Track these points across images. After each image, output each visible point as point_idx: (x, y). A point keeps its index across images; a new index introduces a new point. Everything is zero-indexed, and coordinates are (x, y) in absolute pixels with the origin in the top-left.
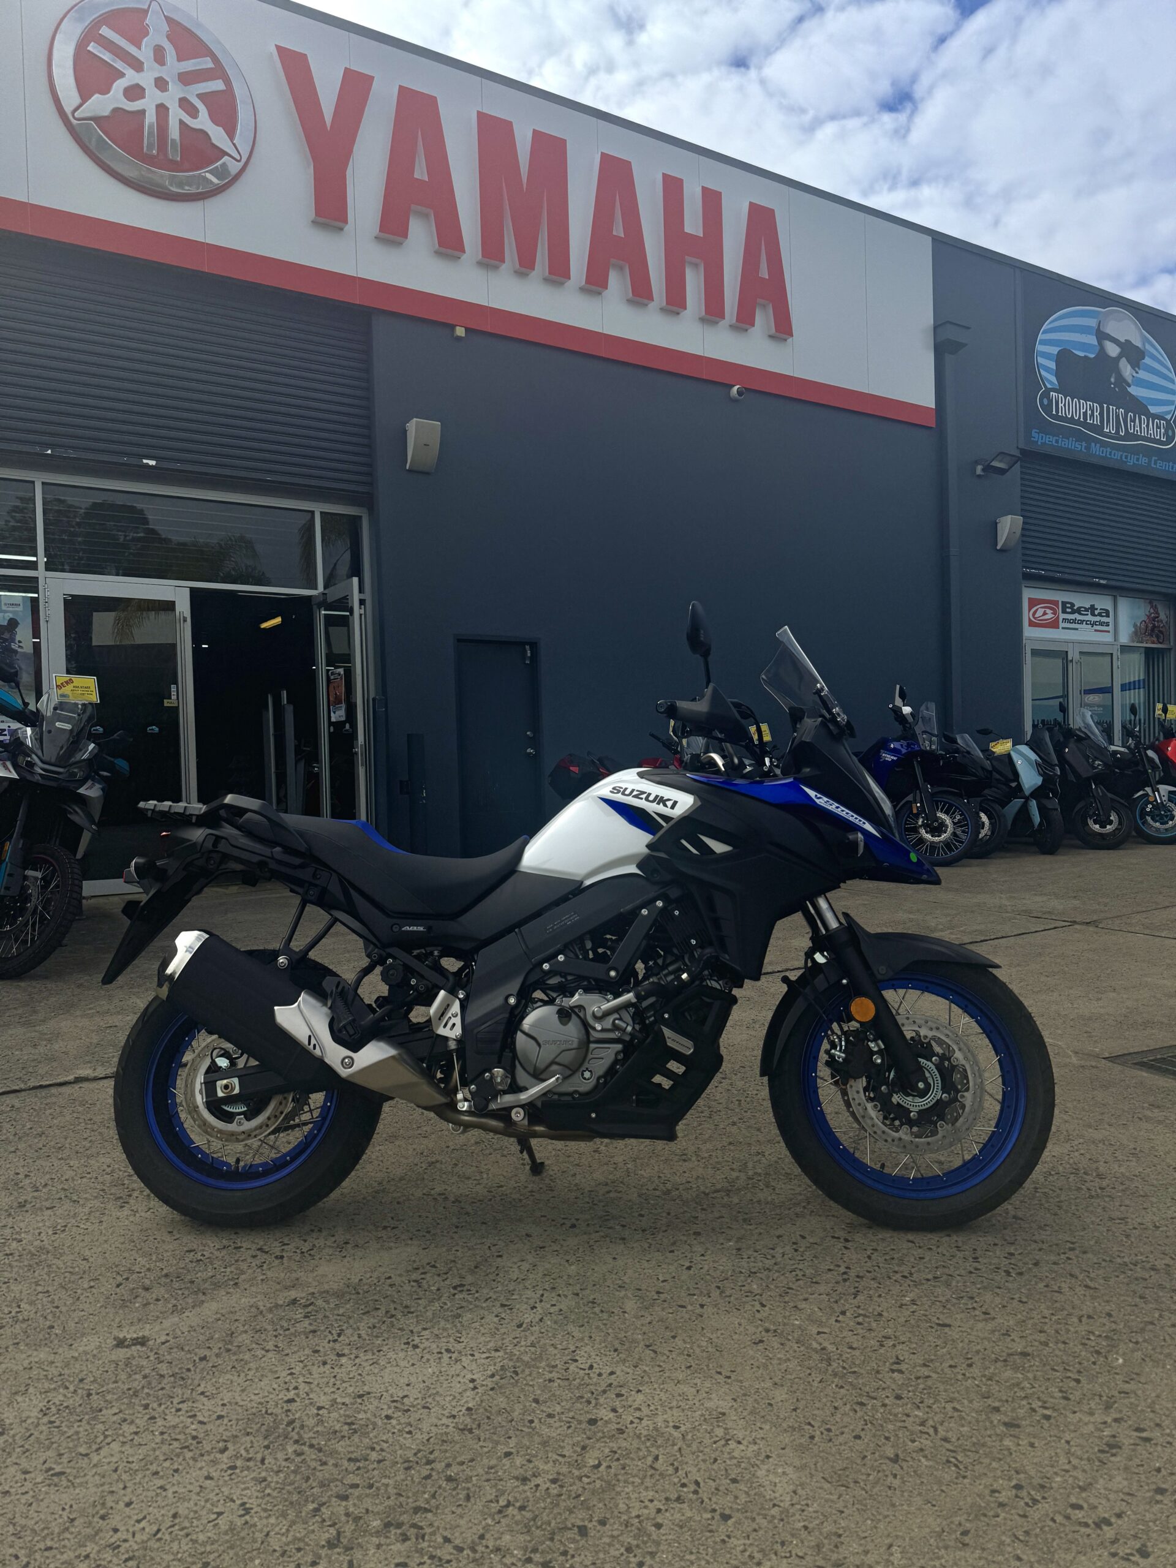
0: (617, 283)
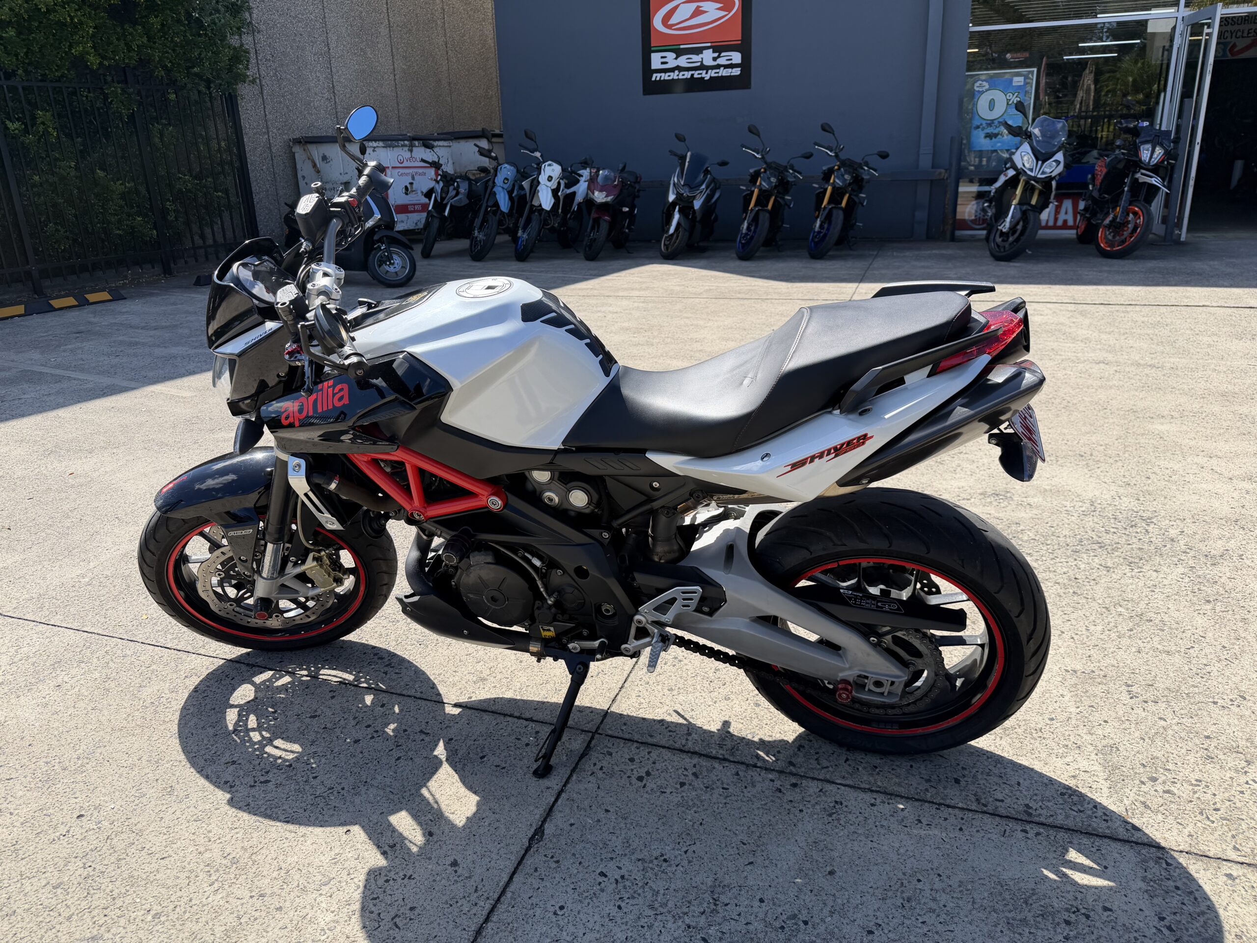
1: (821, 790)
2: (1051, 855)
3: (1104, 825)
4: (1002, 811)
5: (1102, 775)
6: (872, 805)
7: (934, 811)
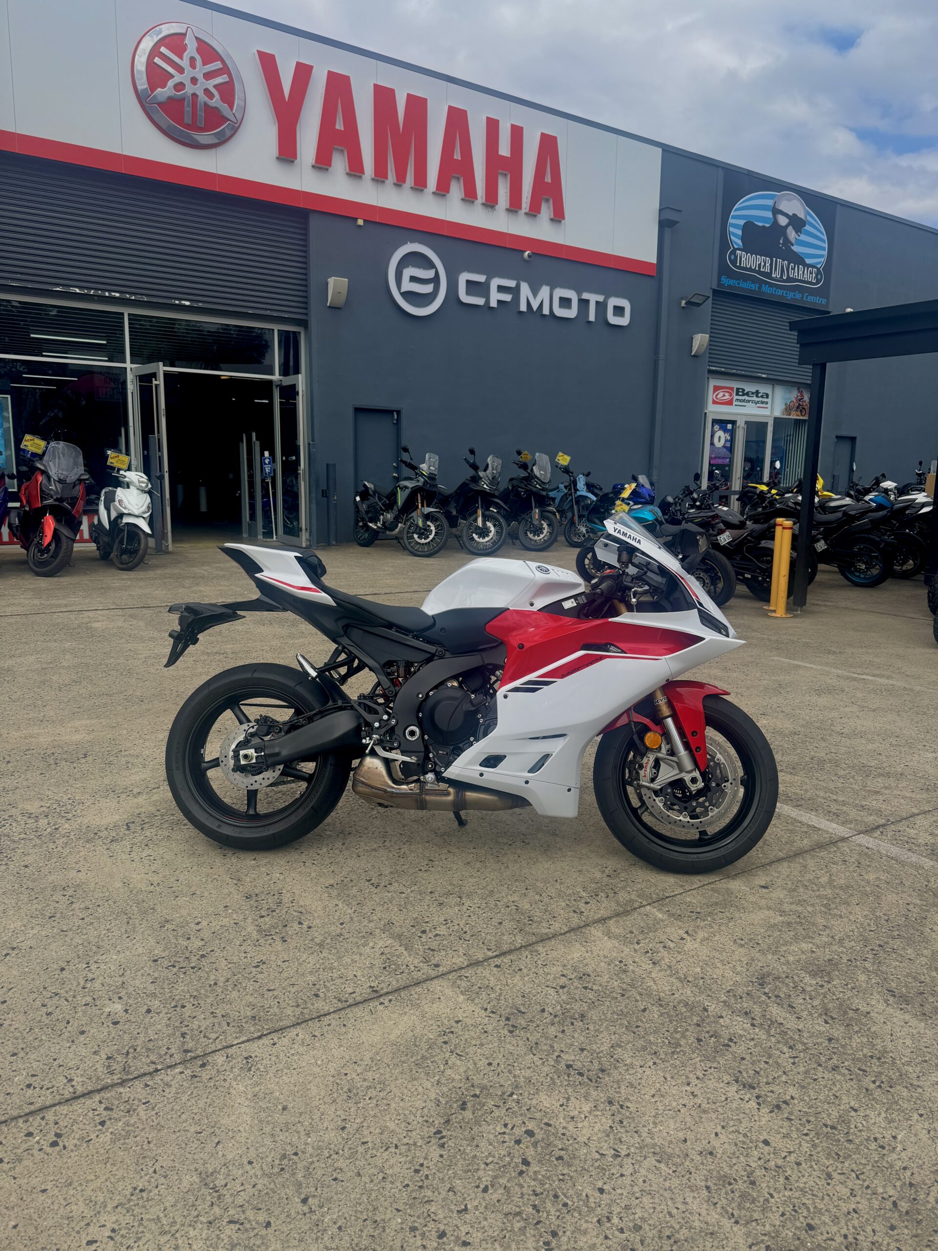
0: (456, 190)
1: (227, 1057)
2: (407, 1010)
3: (420, 974)
4: (359, 999)
5: (396, 944)
6: (274, 1044)
7: (318, 1024)
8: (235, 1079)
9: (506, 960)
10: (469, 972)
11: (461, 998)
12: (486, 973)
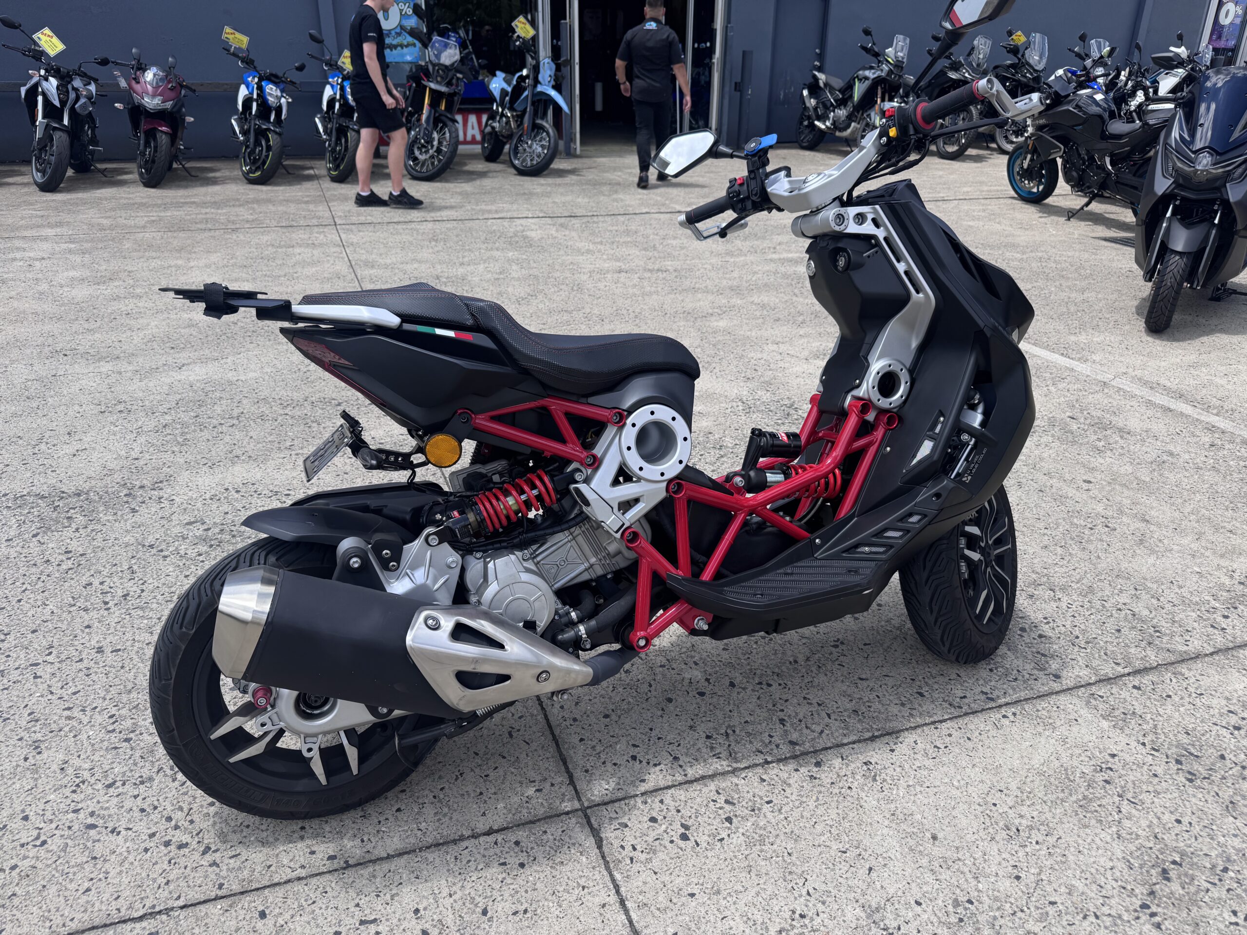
1: (843, 758)
6: (892, 751)
7: (936, 732)
8: (863, 789)
9: (1146, 680)
10: (1102, 690)
11: (1105, 724)
12: (1124, 694)
